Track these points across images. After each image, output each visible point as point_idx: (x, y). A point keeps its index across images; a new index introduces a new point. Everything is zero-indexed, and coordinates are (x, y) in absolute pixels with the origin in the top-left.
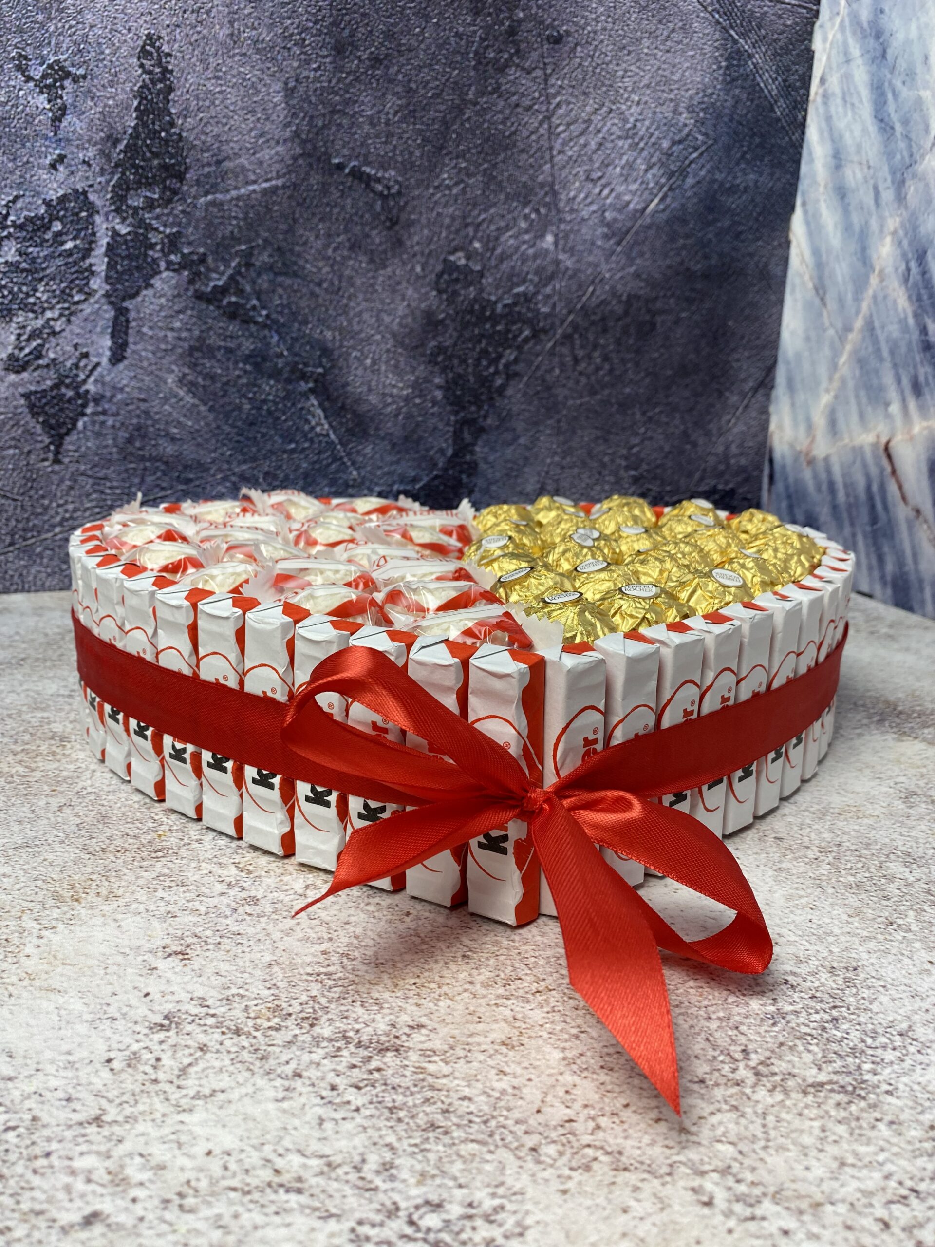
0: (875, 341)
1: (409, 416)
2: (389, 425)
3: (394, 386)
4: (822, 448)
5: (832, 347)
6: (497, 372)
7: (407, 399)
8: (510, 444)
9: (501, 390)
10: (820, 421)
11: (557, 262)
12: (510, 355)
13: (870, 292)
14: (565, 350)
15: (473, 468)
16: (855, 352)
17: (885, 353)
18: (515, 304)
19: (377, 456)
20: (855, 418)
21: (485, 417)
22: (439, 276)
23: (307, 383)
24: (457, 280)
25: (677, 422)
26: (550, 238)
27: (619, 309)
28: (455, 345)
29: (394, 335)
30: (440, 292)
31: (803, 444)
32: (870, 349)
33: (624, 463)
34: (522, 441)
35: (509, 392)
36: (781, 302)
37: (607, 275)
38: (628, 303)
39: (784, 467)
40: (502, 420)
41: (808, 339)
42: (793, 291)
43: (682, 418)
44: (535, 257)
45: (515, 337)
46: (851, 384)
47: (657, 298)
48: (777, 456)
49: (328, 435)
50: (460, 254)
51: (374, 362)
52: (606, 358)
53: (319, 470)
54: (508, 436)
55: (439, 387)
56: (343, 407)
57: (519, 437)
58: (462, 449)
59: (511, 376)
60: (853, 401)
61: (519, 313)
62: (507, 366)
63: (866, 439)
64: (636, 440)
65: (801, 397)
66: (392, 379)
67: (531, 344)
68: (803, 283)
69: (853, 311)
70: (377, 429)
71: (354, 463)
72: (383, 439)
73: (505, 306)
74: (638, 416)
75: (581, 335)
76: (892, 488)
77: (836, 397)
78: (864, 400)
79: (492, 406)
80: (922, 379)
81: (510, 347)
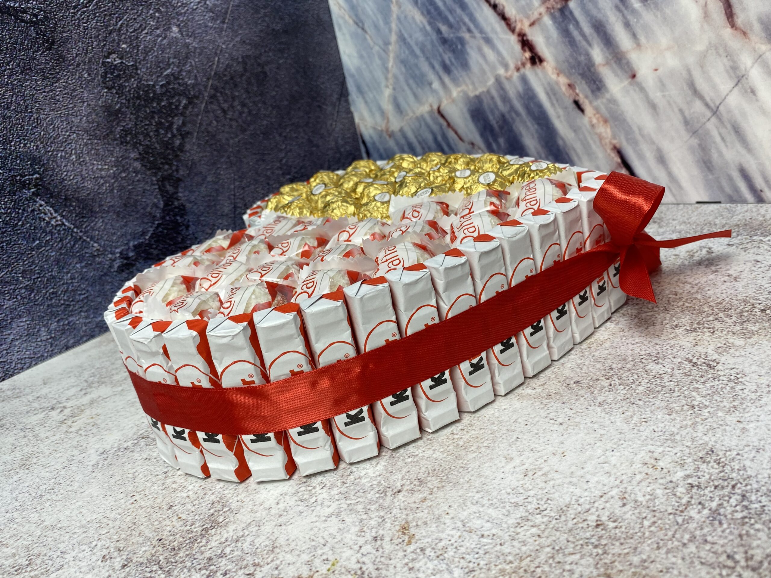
0: (409, 47)
1: (122, 188)
2: (109, 200)
3: (101, 170)
4: (395, 124)
5: (381, 58)
6: (174, 136)
7: (115, 176)
8: (201, 185)
9: (181, 148)
10: (388, 107)
11: (187, 45)
12: (178, 121)
13: (395, 16)
14: (215, 107)
15: (182, 210)
16: (397, 57)
17: (418, 52)
18: (168, 83)
19: (109, 226)
20: (411, 98)
21: (177, 170)
22: (104, 76)
23: (29, 189)
24: (119, 76)
25: (302, 135)
26: (175, 29)
27: (240, 68)
28: (136, 125)
29: (86, 131)
30: (109, 89)
31: (382, 125)
32: (407, 52)
33: (281, 172)
34: (209, 179)
35: (187, 147)
36: (334, 38)
37: (224, 46)
38: (244, 63)
39: (374, 143)
40: (190, 169)
41: (361, 57)
42: (340, 29)
43: (304, 131)
44: (170, 45)
45: (177, 107)
46: (401, 78)
47: (261, 54)
48: (367, 138)
49: (63, 224)
50: (114, 56)
51: (79, 157)
52: (243, 105)
53: (65, 253)
54: (198, 179)
55: (136, 160)
56: (66, 199)
57: (206, 177)
58: (169, 199)
59: (184, 136)
60: (406, 88)
61: (173, 89)
62: (178, 129)
63: (424, 109)
64: (282, 155)
65: (370, 96)
66: (97, 165)
67: (190, 109)
68: (346, 22)
69: (387, 30)
70: (100, 206)
71: (92, 239)
72: (108, 212)
73: (162, 86)
74: (278, 138)
75: (221, 93)
76: (451, 134)
77: (394, 89)
78: (414, 86)
79: (179, 161)
80: (448, 62)
81: (176, 115)
